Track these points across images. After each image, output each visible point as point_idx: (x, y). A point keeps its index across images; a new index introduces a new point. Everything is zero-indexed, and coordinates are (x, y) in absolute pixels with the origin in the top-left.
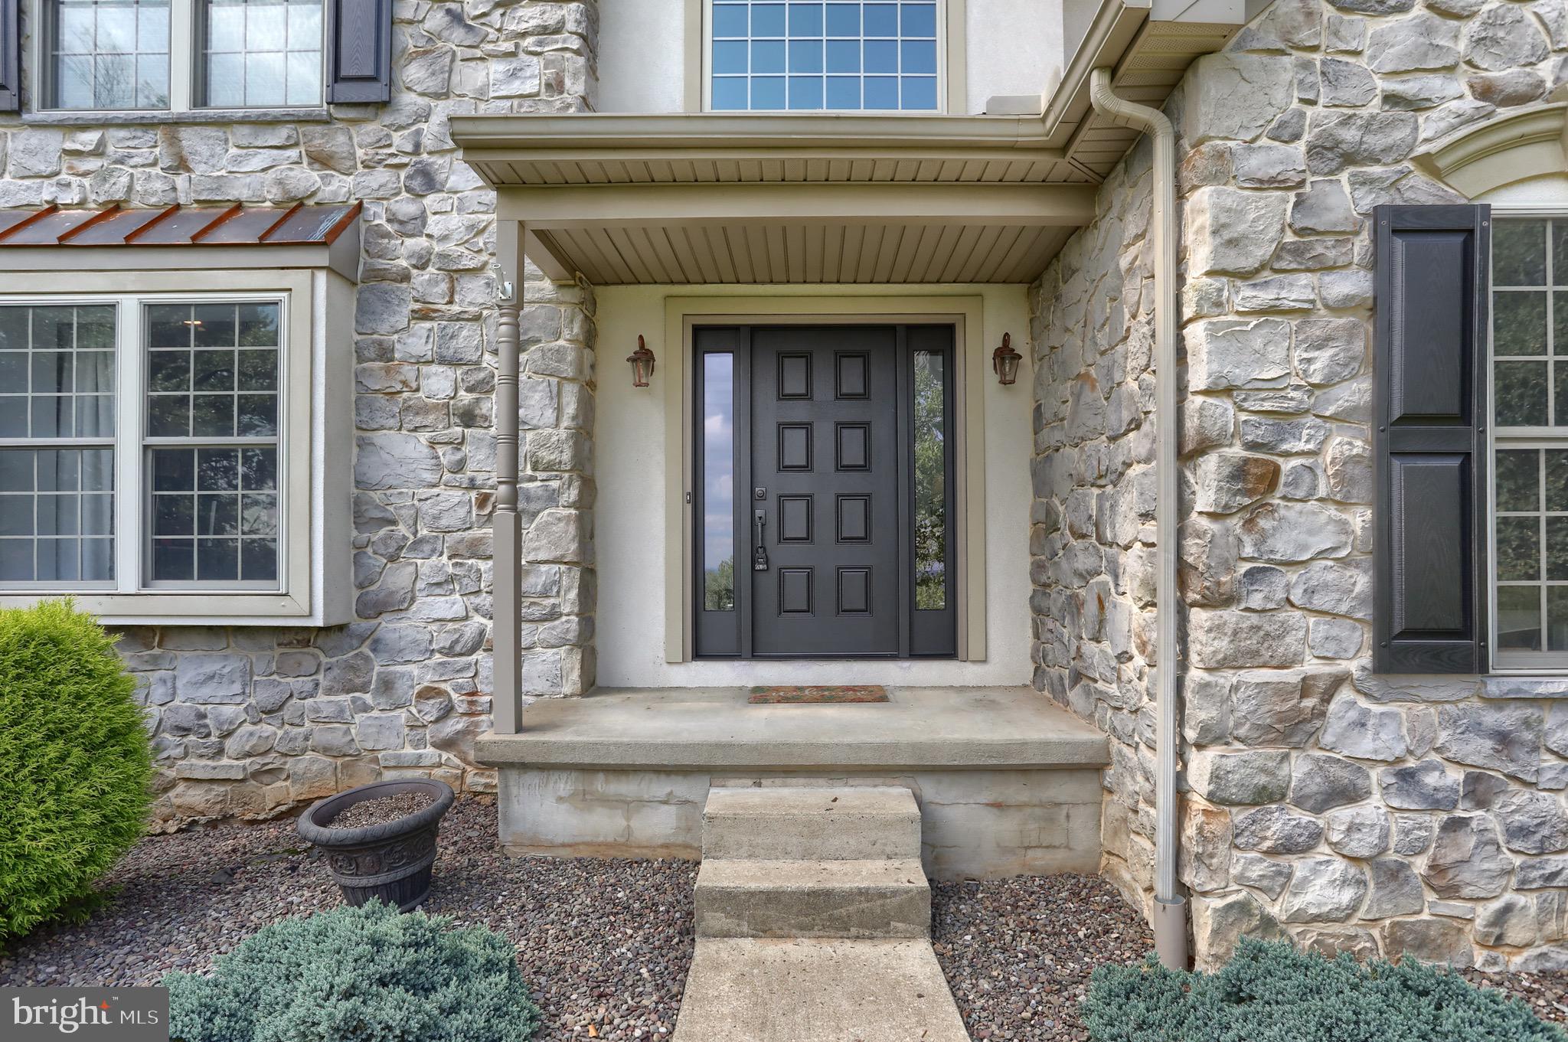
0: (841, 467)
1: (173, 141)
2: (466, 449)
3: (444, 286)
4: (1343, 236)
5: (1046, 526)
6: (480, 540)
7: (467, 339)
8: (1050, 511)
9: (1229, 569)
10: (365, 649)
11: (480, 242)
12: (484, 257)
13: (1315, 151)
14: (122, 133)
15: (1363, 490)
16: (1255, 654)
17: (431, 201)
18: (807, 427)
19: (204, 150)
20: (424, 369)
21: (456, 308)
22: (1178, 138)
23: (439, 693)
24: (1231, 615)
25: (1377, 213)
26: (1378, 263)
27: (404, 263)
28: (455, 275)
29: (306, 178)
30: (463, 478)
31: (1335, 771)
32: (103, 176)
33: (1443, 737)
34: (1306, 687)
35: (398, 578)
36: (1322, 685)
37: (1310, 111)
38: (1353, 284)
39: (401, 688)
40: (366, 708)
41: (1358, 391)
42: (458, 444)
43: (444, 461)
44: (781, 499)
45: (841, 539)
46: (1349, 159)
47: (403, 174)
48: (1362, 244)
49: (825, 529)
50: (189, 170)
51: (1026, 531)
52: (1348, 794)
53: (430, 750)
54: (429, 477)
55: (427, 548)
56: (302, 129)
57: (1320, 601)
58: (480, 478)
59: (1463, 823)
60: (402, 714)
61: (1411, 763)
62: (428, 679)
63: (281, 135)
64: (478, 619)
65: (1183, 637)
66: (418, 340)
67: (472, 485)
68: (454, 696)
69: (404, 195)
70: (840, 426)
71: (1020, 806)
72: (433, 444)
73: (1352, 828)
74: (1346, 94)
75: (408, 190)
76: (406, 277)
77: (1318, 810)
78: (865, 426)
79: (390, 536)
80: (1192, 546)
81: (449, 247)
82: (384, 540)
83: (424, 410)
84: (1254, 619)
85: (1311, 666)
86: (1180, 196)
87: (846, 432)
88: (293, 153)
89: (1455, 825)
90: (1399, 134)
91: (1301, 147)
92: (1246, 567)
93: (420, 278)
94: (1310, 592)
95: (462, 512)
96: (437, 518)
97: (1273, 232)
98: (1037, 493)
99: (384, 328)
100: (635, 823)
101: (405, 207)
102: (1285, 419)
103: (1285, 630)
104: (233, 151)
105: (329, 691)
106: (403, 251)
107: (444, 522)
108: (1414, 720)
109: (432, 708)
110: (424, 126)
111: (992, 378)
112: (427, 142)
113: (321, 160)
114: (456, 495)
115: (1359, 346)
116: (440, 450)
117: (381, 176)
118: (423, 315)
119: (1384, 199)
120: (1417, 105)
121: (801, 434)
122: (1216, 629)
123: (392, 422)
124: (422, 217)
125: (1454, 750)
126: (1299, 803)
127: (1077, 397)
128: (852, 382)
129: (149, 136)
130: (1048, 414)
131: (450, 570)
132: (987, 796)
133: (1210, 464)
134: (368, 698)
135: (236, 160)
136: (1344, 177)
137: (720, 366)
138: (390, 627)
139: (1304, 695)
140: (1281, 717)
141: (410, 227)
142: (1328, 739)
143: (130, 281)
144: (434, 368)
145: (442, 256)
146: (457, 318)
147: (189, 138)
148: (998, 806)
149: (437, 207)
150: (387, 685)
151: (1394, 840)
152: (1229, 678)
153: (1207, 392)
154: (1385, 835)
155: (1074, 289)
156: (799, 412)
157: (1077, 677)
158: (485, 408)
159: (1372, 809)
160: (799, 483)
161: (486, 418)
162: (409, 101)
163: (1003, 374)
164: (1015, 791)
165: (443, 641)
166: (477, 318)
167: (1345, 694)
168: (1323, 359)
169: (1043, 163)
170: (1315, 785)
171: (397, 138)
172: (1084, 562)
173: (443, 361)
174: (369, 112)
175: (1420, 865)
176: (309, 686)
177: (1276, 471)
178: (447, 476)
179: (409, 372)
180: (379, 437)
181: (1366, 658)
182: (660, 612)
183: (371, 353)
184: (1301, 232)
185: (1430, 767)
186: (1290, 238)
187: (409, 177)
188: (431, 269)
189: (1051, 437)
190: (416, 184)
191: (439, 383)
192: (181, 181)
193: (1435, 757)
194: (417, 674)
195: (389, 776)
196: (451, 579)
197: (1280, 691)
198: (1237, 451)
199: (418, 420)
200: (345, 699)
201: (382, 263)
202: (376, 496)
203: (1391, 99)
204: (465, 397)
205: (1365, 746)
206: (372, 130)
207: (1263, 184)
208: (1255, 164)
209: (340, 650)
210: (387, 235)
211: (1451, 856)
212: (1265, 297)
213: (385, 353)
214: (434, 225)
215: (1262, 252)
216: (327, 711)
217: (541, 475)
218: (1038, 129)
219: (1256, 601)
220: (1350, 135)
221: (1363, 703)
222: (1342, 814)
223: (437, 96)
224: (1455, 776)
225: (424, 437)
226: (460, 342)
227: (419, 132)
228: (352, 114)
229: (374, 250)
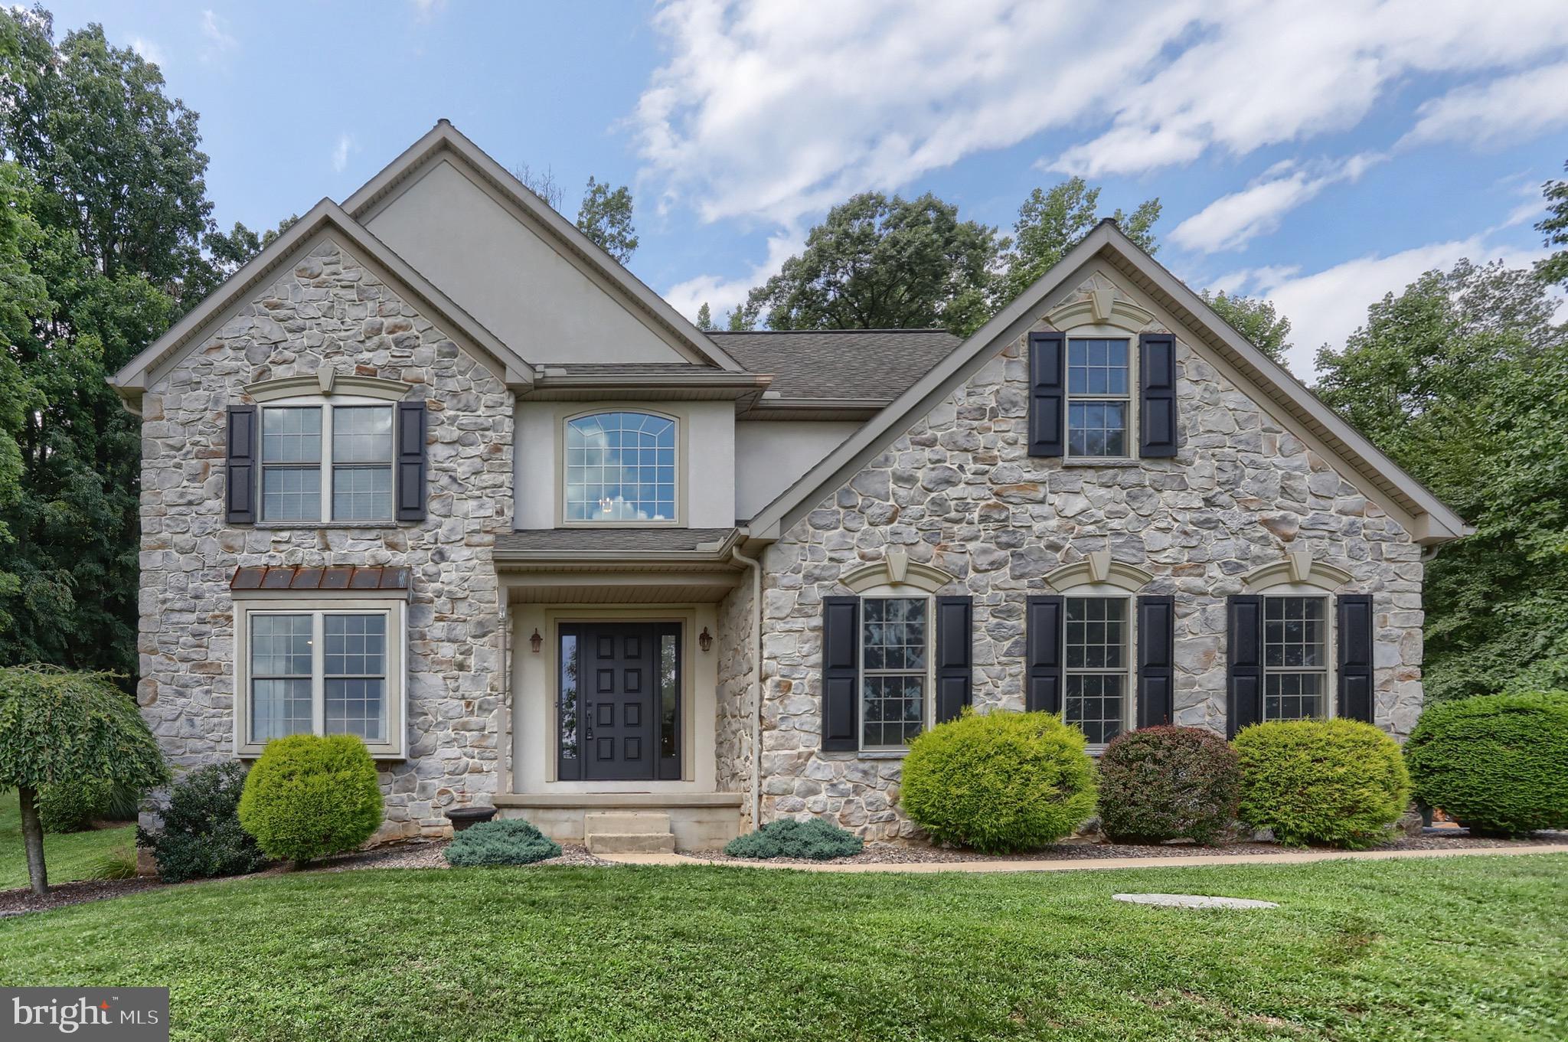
0: (628, 691)
1: (323, 537)
2: (460, 680)
3: (449, 606)
4: (814, 606)
5: (722, 716)
6: (467, 722)
7: (460, 630)
8: (723, 709)
9: (775, 717)
10: (413, 773)
11: (466, 585)
12: (467, 592)
13: (805, 577)
14: (300, 533)
15: (819, 691)
16: (783, 745)
17: (443, 565)
18: (611, 671)
19: (336, 540)
20: (441, 644)
21: (455, 616)
22: (762, 569)
23: (449, 792)
24: (775, 732)
25: (825, 598)
26: (826, 615)
27: (430, 595)
28: (454, 600)
29: (385, 554)
30: (459, 694)
31: (810, 784)
32: (292, 553)
33: (845, 772)
34: (799, 756)
35: (427, 740)
36: (805, 755)
37: (804, 563)
38: (818, 621)
39: (430, 789)
40: (414, 800)
41: (817, 657)
42: (456, 679)
43: (450, 686)
44: (599, 705)
45: (627, 725)
46: (817, 579)
47: (430, 553)
48: (820, 608)
49: (619, 720)
50: (330, 550)
51: (714, 719)
52: (813, 792)
53: (443, 818)
54: (443, 693)
55: (442, 726)
56: (383, 531)
57: (805, 728)
58: (467, 694)
59: (852, 801)
60: (430, 803)
61: (835, 781)
62: (443, 786)
63: (373, 534)
64: (465, 759)
65: (761, 742)
66: (438, 630)
67: (463, 698)
68: (455, 794)
69: (430, 563)
70: (628, 671)
71: (708, 822)
72: (445, 678)
73: (815, 802)
74: (816, 557)
75: (432, 560)
76: (431, 601)
77: (804, 797)
78: (639, 671)
79: (425, 721)
80: (763, 709)
81: (452, 588)
82: (423, 723)
83: (441, 663)
84: (783, 733)
85: (802, 749)
86: (763, 589)
87: (630, 674)
88: (378, 542)
89: (849, 802)
90: (834, 571)
91: (801, 575)
92: (779, 716)
93: (438, 602)
94: (802, 724)
95: (459, 710)
96: (447, 712)
97: (791, 605)
98: (719, 702)
99: (422, 625)
100: (555, 830)
101: (431, 568)
102: (794, 666)
103: (794, 737)
104: (350, 541)
105: (397, 792)
106: (430, 589)
107: (450, 715)
108: (836, 767)
109: (445, 799)
110: (439, 531)
111: (699, 648)
112: (441, 538)
113: (392, 546)
114: (456, 702)
115: (819, 643)
116: (448, 682)
117: (420, 554)
118: (439, 619)
119: (828, 594)
120: (840, 561)
121: (608, 675)
122: (770, 737)
123: (425, 668)
124: (439, 574)
125: (849, 777)
126: (798, 794)
127: (734, 657)
128: (633, 650)
129: (312, 534)
130: (723, 665)
131: (453, 736)
132: (695, 819)
133: (769, 682)
134: (415, 795)
135: (352, 545)
136: (815, 585)
137: (569, 642)
138: (423, 762)
139: (799, 758)
140: (791, 765)
141: (433, 578)
142: (807, 773)
143: (319, 604)
144: (445, 644)
145: (449, 592)
146: (456, 621)
147: (331, 536)
148: (699, 822)
149: (446, 569)
150: (423, 788)
151: (829, 806)
152: (775, 753)
153: (768, 658)
154: (826, 804)
155: (734, 611)
156: (607, 664)
157: (734, 775)
158: (468, 662)
159: (823, 796)
160: (606, 698)
161: (469, 667)
162: (432, 518)
163: (704, 646)
164: (704, 815)
165: (451, 768)
166: (465, 621)
167: (813, 758)
168: (806, 648)
169: (719, 566)
170: (802, 789)
171: (427, 536)
172: (735, 726)
173: (449, 640)
174: (414, 524)
175: (837, 815)
176: (388, 790)
177: (791, 685)
178: (451, 693)
179: (434, 645)
180: (420, 675)
181: (820, 747)
182: (543, 758)
183: (417, 636)
184: (800, 604)
185: (841, 783)
186: (796, 606)
187: (433, 555)
188: (443, 598)
189: (725, 675)
190: (436, 558)
191: (447, 651)
192: (326, 554)
193: (842, 779)
194: (437, 784)
195: (425, 831)
196: (455, 740)
197: (791, 757)
198: (777, 678)
199: (438, 668)
200: (404, 795)
201: (421, 595)
202: (418, 702)
203: (831, 559)
204: (460, 657)
205: (819, 776)
206: (416, 531)
207: (788, 588)
208: (785, 581)
209: (402, 772)
210: (423, 582)
211: (847, 812)
212: (788, 627)
213: (423, 637)
214: (444, 577)
215: (788, 611)
216: (396, 801)
217: (494, 693)
218: (716, 555)
219: (783, 727)
220: (817, 572)
221: (819, 761)
222: (812, 798)
223: (445, 516)
224: (850, 785)
225: (440, 675)
226: (457, 632)
227: (437, 533)
228: (407, 525)
229: (417, 588)
